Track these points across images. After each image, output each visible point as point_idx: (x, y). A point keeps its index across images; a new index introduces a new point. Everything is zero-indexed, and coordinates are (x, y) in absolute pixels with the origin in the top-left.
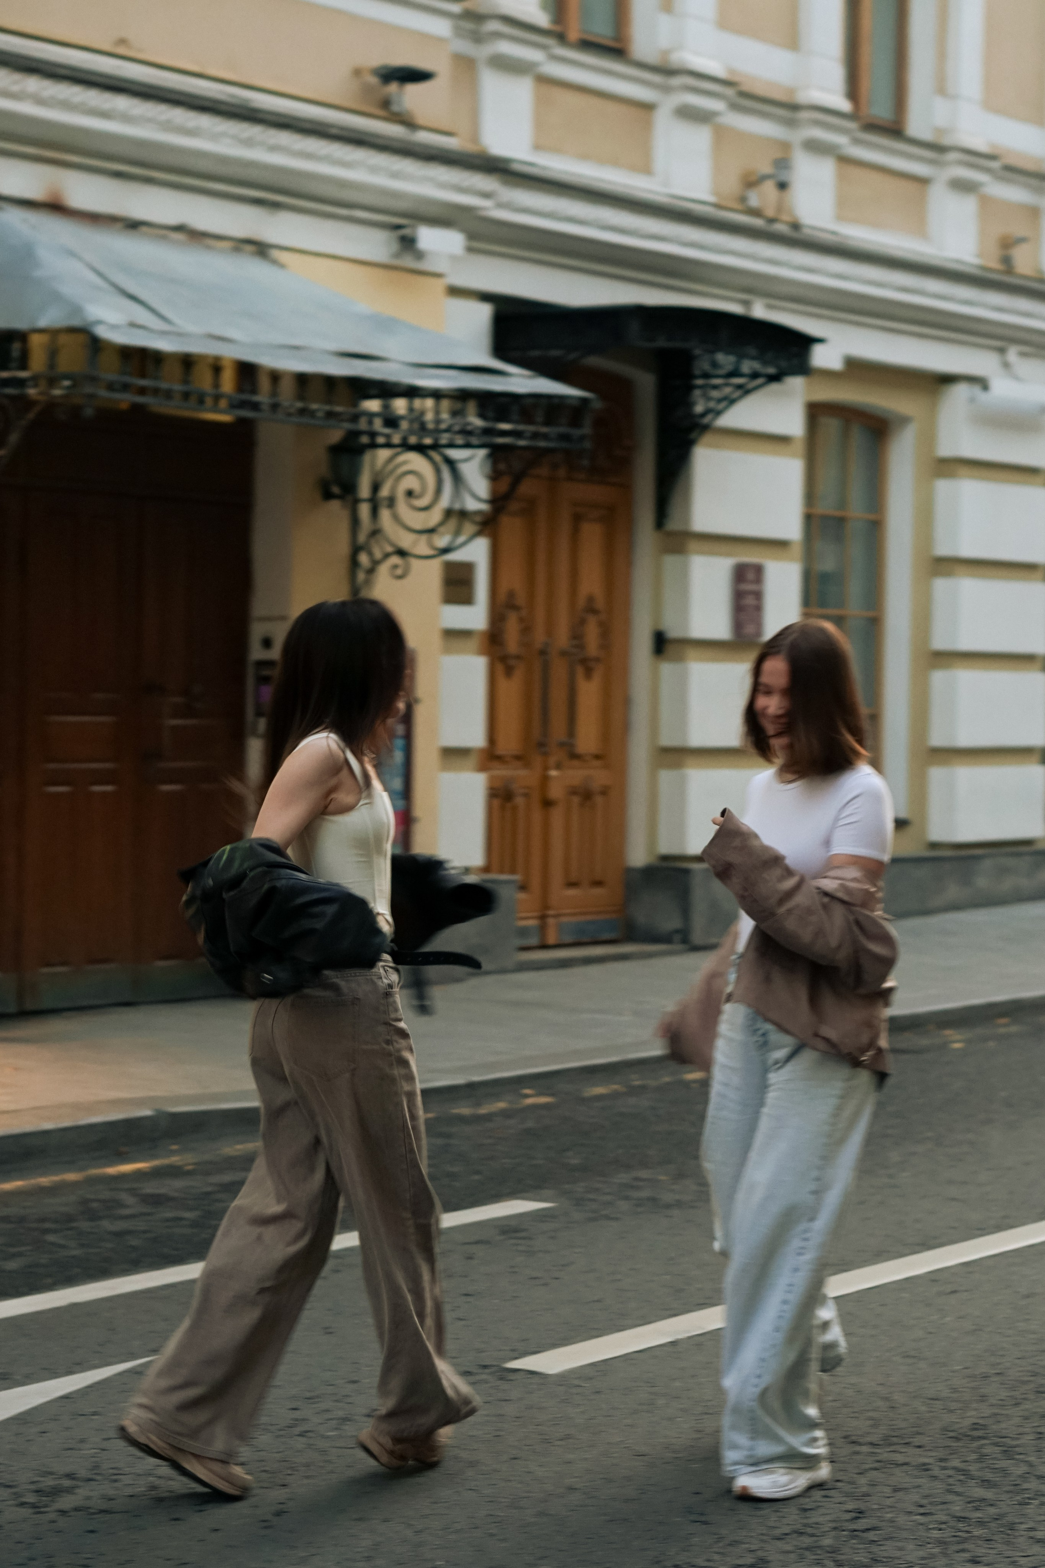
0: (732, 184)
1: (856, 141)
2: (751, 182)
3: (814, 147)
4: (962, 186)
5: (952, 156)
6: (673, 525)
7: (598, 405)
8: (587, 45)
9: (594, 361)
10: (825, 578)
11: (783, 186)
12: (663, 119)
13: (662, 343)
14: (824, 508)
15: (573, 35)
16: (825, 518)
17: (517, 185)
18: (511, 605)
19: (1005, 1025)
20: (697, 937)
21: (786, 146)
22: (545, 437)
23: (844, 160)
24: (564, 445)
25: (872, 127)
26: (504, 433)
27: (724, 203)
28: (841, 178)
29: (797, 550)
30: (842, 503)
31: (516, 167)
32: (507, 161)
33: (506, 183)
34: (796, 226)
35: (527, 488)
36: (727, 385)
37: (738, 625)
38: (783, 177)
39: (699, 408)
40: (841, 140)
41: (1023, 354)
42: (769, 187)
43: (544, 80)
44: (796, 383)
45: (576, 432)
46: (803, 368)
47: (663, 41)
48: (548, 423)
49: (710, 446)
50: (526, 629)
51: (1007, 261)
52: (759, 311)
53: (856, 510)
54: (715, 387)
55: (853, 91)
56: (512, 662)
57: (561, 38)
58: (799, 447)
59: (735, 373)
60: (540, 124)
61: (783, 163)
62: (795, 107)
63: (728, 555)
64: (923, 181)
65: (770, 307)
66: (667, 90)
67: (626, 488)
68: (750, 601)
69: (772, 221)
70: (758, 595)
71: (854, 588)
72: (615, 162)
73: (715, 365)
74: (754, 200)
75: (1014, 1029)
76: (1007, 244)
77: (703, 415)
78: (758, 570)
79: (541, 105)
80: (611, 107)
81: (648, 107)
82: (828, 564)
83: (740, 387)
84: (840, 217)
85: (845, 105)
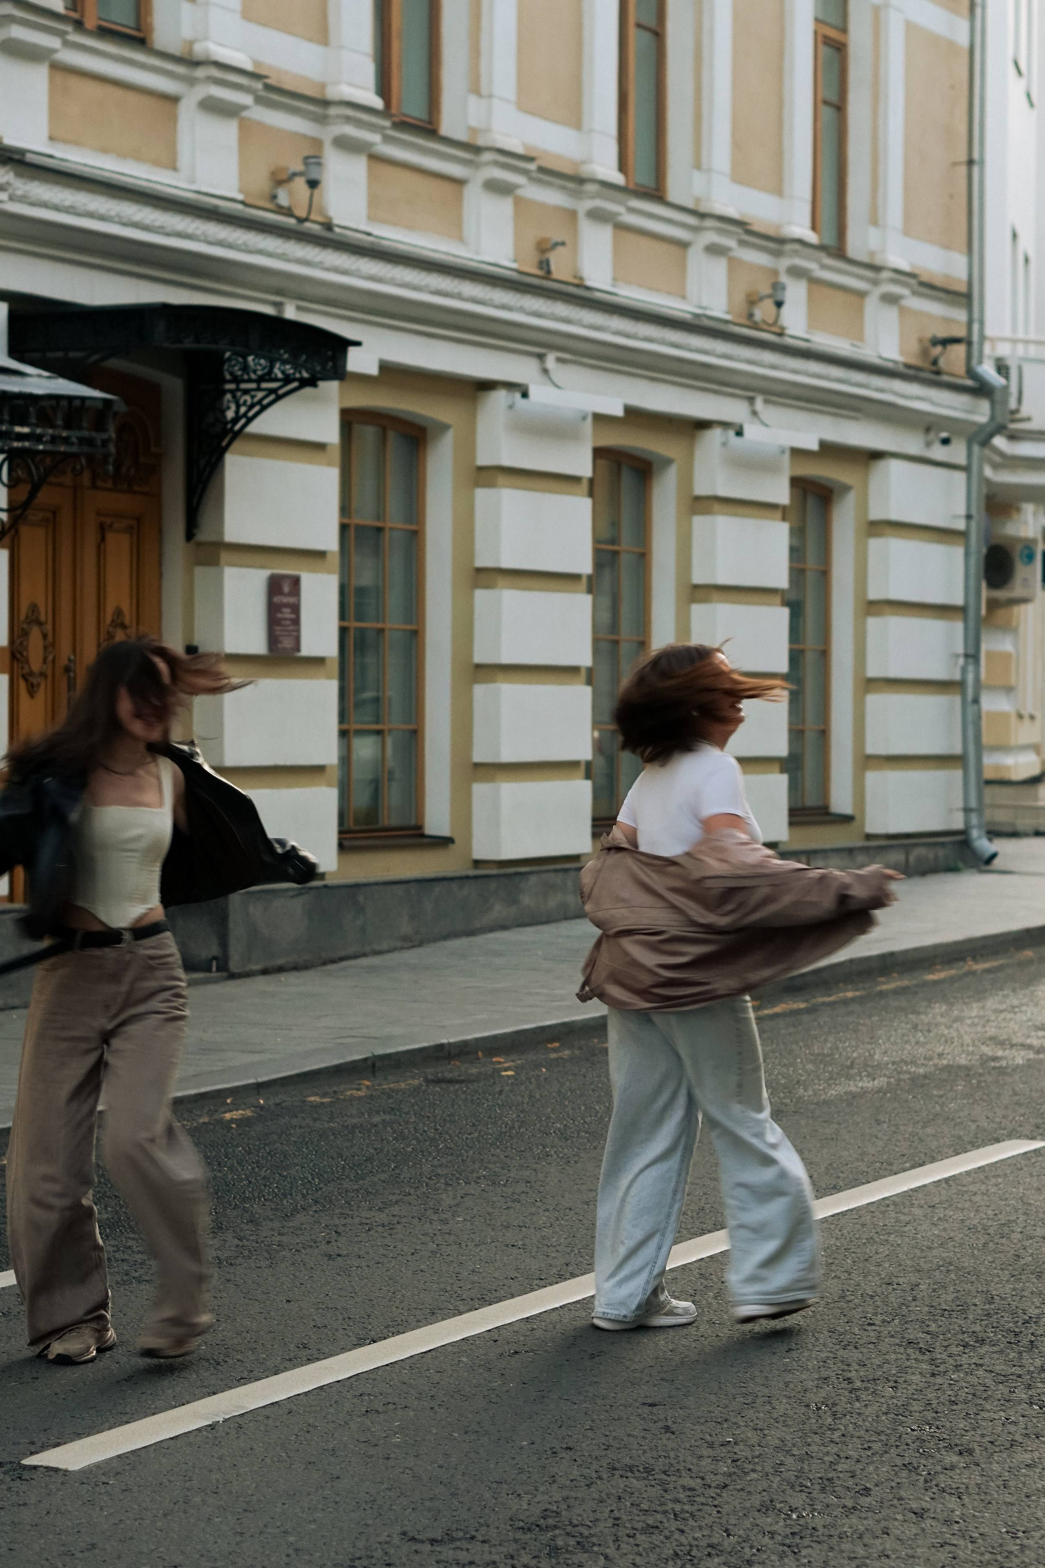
0: (261, 182)
1: (387, 139)
2: (281, 179)
3: (344, 144)
4: (495, 187)
5: (487, 157)
6: (204, 535)
7: (121, 407)
8: (105, 33)
9: (114, 363)
10: (361, 591)
11: (313, 184)
12: (187, 111)
13: (188, 344)
14: (364, 518)
15: (91, 23)
16: (360, 528)
17: (32, 178)
18: (34, 619)
19: (555, 1050)
20: (234, 965)
21: (317, 143)
22: (66, 441)
23: (375, 158)
24: (86, 449)
25: (403, 125)
26: (21, 437)
27: (249, 201)
28: (372, 177)
29: (335, 560)
30: (380, 514)
31: (29, 157)
32: (23, 152)
33: (18, 175)
34: (328, 226)
35: (44, 496)
36: (259, 389)
37: (273, 640)
38: (314, 176)
39: (230, 414)
40: (374, 138)
41: (560, 360)
42: (300, 184)
43: (58, 68)
44: (330, 387)
45: (99, 437)
46: (338, 372)
47: (187, 33)
48: (68, 426)
49: (243, 454)
50: (50, 645)
51: (544, 265)
52: (291, 313)
53: (394, 520)
54: (246, 392)
55: (384, 88)
56: (34, 681)
57: (79, 25)
58: (336, 454)
59: (268, 376)
60: (55, 113)
61: (313, 160)
62: (326, 103)
63: (263, 567)
64: (460, 182)
65: (299, 308)
66: (191, 82)
67: (155, 498)
68: (287, 613)
69: (301, 220)
70: (296, 609)
71: (394, 600)
72: (137, 157)
73: (245, 368)
74: (283, 199)
75: (566, 1053)
76: (544, 248)
77: (235, 420)
78: (296, 581)
79: (55, 93)
80: (132, 97)
81: (174, 100)
82: (365, 578)
83: (271, 391)
84: (371, 218)
85: (378, 103)
